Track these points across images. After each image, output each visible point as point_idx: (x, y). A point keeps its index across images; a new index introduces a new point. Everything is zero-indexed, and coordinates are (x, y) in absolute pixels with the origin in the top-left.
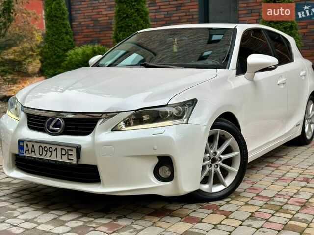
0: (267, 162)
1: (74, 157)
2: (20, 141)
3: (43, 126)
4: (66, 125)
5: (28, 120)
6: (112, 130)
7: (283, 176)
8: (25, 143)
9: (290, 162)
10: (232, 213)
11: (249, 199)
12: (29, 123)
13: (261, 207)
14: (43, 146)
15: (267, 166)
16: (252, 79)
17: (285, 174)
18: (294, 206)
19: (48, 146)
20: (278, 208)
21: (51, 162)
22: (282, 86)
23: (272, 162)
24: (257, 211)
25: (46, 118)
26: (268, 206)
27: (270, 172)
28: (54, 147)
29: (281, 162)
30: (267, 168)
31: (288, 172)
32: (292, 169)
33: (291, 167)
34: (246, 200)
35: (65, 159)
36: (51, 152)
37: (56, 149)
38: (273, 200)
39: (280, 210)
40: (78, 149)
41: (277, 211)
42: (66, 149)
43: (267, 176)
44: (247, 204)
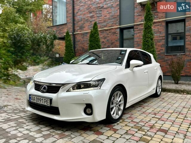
0: (140, 104)
1: (49, 103)
2: (30, 95)
3: (39, 89)
4: (48, 88)
5: (35, 86)
6: (67, 91)
7: (145, 111)
8: (32, 96)
9: (150, 105)
10: (118, 130)
11: (128, 123)
12: (35, 87)
13: (132, 127)
14: (38, 97)
15: (140, 106)
16: (132, 70)
17: (147, 110)
18: (147, 127)
19: (40, 98)
20: (140, 128)
22: (146, 73)
23: (142, 105)
24: (130, 130)
25: (41, 85)
26: (135, 127)
27: (140, 109)
28: (42, 98)
29: (146, 104)
30: (139, 107)
31: (148, 109)
32: (150, 108)
33: (150, 107)
34: (126, 123)
35: (45, 104)
36: (41, 100)
37: (42, 99)
38: (138, 124)
39: (140, 130)
40: (51, 100)
41: (139, 130)
42: (46, 99)
43: (139, 111)
44: (126, 125)
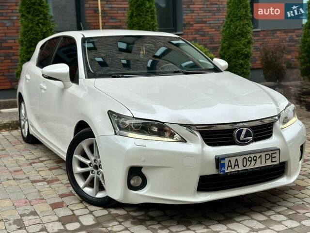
8: (227, 160)
14: (247, 157)
19: (252, 156)
21: (256, 169)
28: (258, 155)
35: (269, 163)
36: (256, 160)
37: (261, 156)
42: (270, 153)
